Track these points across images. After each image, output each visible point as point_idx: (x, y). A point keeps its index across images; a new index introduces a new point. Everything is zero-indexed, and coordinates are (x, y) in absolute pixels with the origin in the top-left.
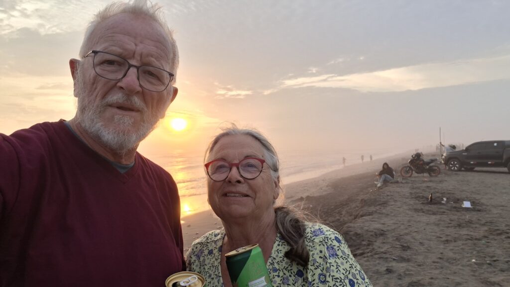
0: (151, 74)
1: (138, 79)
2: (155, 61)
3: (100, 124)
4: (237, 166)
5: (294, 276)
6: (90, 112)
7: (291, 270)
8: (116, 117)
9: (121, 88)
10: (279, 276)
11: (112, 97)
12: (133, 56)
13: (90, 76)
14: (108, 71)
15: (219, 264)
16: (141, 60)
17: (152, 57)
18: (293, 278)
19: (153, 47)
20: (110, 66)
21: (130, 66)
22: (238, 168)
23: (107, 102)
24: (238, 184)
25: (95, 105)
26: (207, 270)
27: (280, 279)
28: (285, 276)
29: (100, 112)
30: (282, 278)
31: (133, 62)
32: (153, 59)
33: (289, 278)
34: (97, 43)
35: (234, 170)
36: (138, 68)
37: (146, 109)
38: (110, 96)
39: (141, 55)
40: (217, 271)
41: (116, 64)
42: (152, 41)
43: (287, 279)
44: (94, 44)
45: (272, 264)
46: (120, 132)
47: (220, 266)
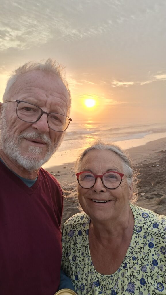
0: (56, 118)
1: (48, 122)
2: (60, 109)
3: (18, 152)
4: (101, 177)
5: (151, 265)
6: (10, 143)
7: (148, 259)
8: (30, 148)
9: (35, 128)
10: (137, 264)
11: (27, 134)
12: (45, 105)
13: (12, 116)
14: (26, 115)
15: (88, 245)
16: (50, 108)
17: (58, 106)
18: (150, 266)
19: (59, 98)
20: (27, 111)
21: (43, 113)
22: (102, 180)
23: (23, 136)
24: (102, 193)
25: (15, 138)
26: (79, 249)
27: (139, 266)
28: (143, 265)
29: (18, 143)
30: (140, 266)
31: (45, 110)
32: (59, 107)
33: (147, 267)
34: (18, 93)
35: (99, 180)
36: (48, 114)
37: (50, 143)
38: (27, 133)
39: (51, 104)
40: (87, 251)
41: (32, 110)
42: (59, 93)
43: (145, 267)
44: (16, 93)
45: (132, 253)
46: (32, 159)
47: (89, 247)
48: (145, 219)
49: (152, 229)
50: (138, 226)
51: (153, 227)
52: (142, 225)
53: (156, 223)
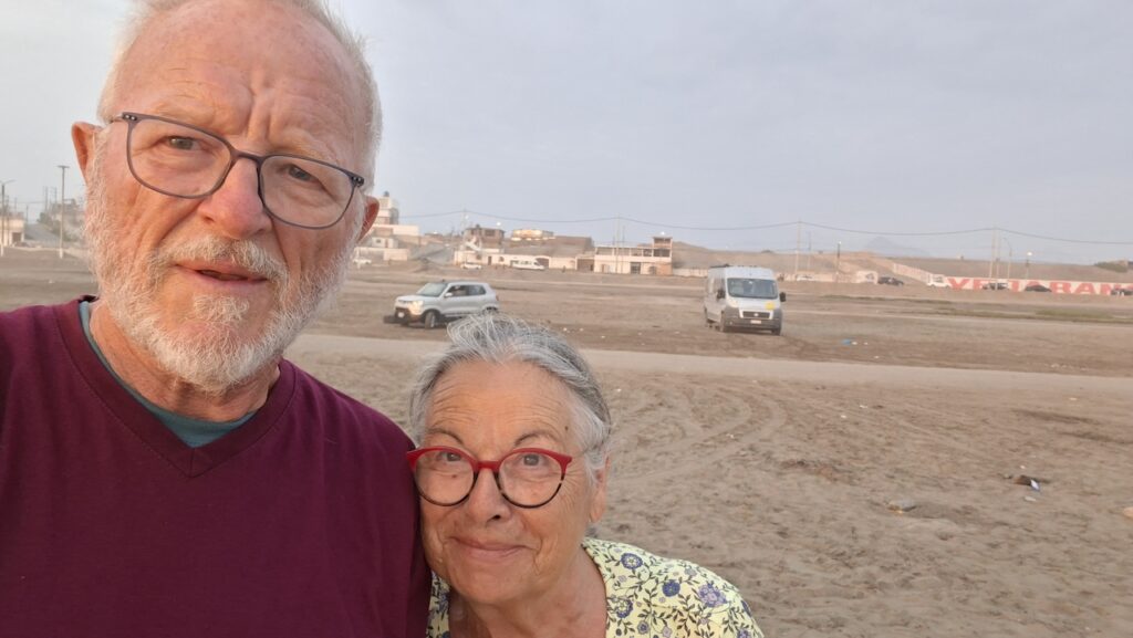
0: (299, 173)
4: (494, 468)
8: (199, 301)
11: (182, 243)
12: (245, 124)
14: (173, 168)
16: (265, 138)
17: (298, 126)
21: (236, 156)
25: (137, 264)
29: (153, 285)
31: (244, 145)
38: (180, 239)
39: (267, 123)
48: (634, 572)
49: (662, 600)
50: (619, 599)
51: (663, 595)
52: (631, 592)
53: (672, 581)
